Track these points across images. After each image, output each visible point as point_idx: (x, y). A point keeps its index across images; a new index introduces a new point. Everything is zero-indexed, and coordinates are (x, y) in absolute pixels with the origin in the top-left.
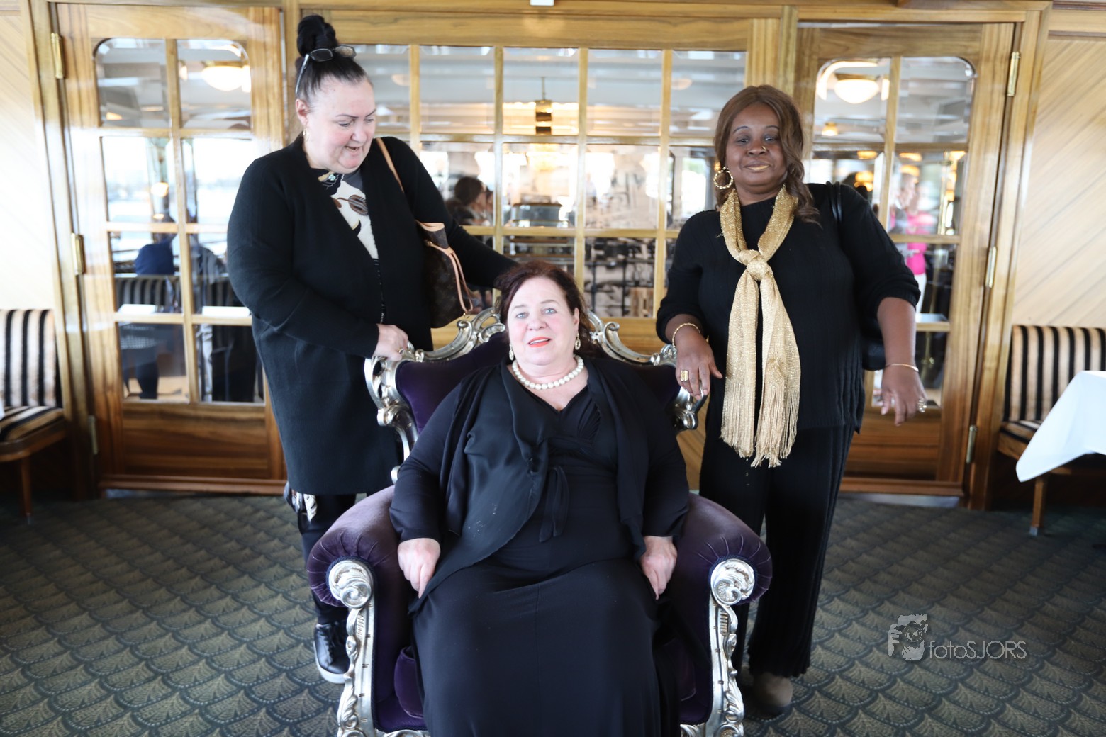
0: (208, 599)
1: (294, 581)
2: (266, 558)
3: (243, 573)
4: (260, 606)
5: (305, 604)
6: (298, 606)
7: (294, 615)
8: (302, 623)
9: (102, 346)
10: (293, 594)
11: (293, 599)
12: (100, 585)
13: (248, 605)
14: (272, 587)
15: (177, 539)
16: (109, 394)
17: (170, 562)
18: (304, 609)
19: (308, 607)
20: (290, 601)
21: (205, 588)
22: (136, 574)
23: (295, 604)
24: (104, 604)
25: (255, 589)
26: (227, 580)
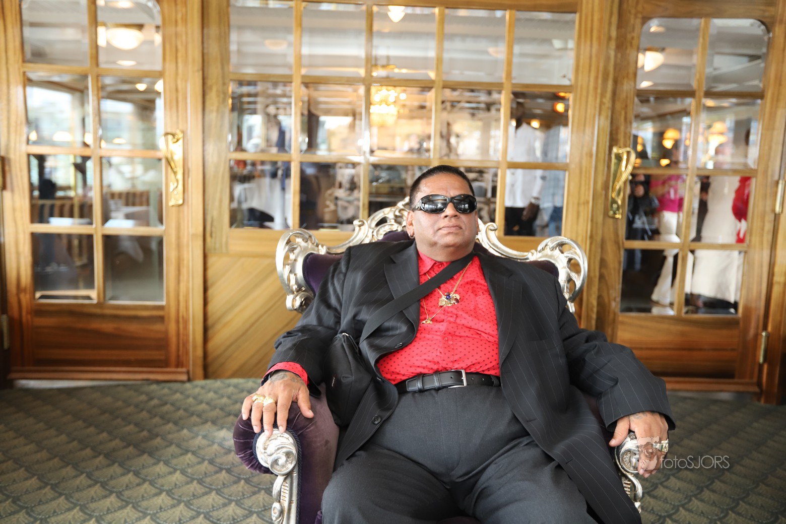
0: (112, 476)
3: (143, 452)
9: (18, 252)
11: (190, 475)
12: (10, 464)
14: (170, 465)
16: (22, 296)
20: (188, 477)
22: (43, 454)
24: (14, 481)
25: (154, 467)
26: (128, 458)
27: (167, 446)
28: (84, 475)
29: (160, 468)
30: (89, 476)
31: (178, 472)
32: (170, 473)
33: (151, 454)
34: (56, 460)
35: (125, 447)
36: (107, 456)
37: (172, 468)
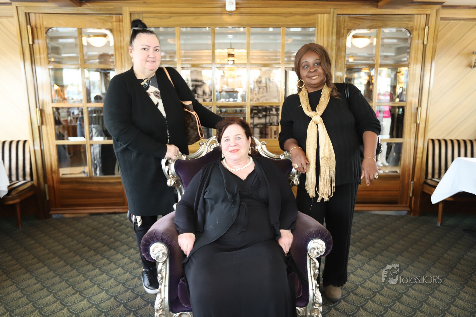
0: (97, 260)
1: (132, 252)
2: (120, 242)
3: (111, 249)
4: (119, 262)
5: (137, 261)
6: (135, 262)
7: (133, 265)
8: (137, 269)
9: (50, 155)
10: (132, 257)
11: (132, 259)
12: (51, 255)
13: (113, 262)
14: (123, 254)
15: (83, 235)
16: (54, 175)
17: (80, 245)
18: (137, 263)
19: (139, 262)
20: (131, 260)
21: (95, 255)
22: (66, 250)
23: (133, 261)
24: (54, 262)
25: (116, 255)
26: (104, 252)
27: (122, 245)
28: (85, 259)
29: (119, 256)
30: (87, 260)
31: (127, 257)
32: (123, 258)
33: (115, 249)
34: (72, 253)
35: (103, 246)
36: (94, 251)
37: (124, 256)
